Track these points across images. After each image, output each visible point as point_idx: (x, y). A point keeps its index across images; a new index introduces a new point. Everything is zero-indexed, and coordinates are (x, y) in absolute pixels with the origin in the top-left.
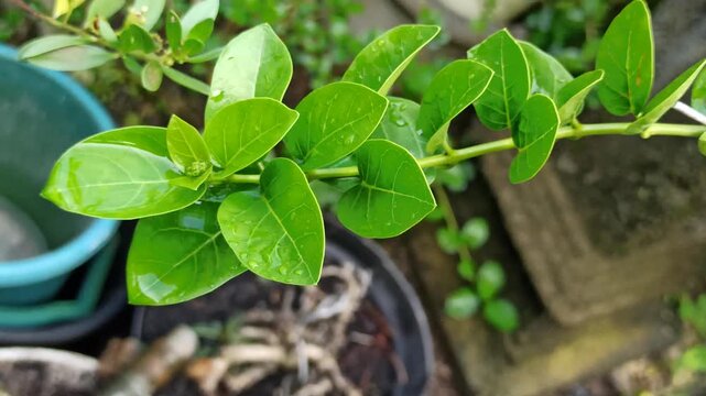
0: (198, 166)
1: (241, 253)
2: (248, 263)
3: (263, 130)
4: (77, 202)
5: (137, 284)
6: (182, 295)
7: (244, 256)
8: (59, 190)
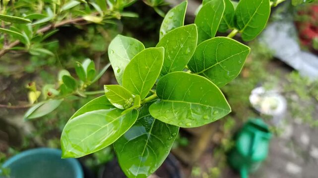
0: (129, 101)
1: (178, 124)
2: (186, 125)
3: (150, 66)
4: (82, 151)
5: (131, 173)
6: (156, 165)
7: (181, 124)
8: (70, 151)
